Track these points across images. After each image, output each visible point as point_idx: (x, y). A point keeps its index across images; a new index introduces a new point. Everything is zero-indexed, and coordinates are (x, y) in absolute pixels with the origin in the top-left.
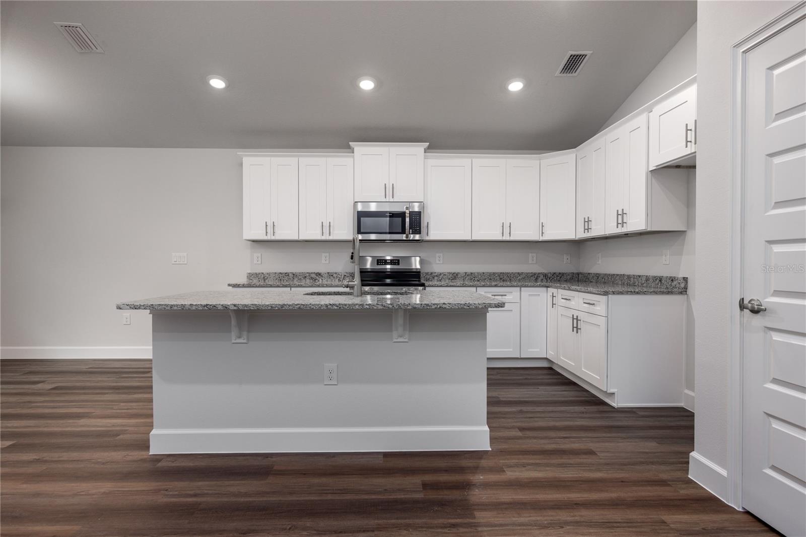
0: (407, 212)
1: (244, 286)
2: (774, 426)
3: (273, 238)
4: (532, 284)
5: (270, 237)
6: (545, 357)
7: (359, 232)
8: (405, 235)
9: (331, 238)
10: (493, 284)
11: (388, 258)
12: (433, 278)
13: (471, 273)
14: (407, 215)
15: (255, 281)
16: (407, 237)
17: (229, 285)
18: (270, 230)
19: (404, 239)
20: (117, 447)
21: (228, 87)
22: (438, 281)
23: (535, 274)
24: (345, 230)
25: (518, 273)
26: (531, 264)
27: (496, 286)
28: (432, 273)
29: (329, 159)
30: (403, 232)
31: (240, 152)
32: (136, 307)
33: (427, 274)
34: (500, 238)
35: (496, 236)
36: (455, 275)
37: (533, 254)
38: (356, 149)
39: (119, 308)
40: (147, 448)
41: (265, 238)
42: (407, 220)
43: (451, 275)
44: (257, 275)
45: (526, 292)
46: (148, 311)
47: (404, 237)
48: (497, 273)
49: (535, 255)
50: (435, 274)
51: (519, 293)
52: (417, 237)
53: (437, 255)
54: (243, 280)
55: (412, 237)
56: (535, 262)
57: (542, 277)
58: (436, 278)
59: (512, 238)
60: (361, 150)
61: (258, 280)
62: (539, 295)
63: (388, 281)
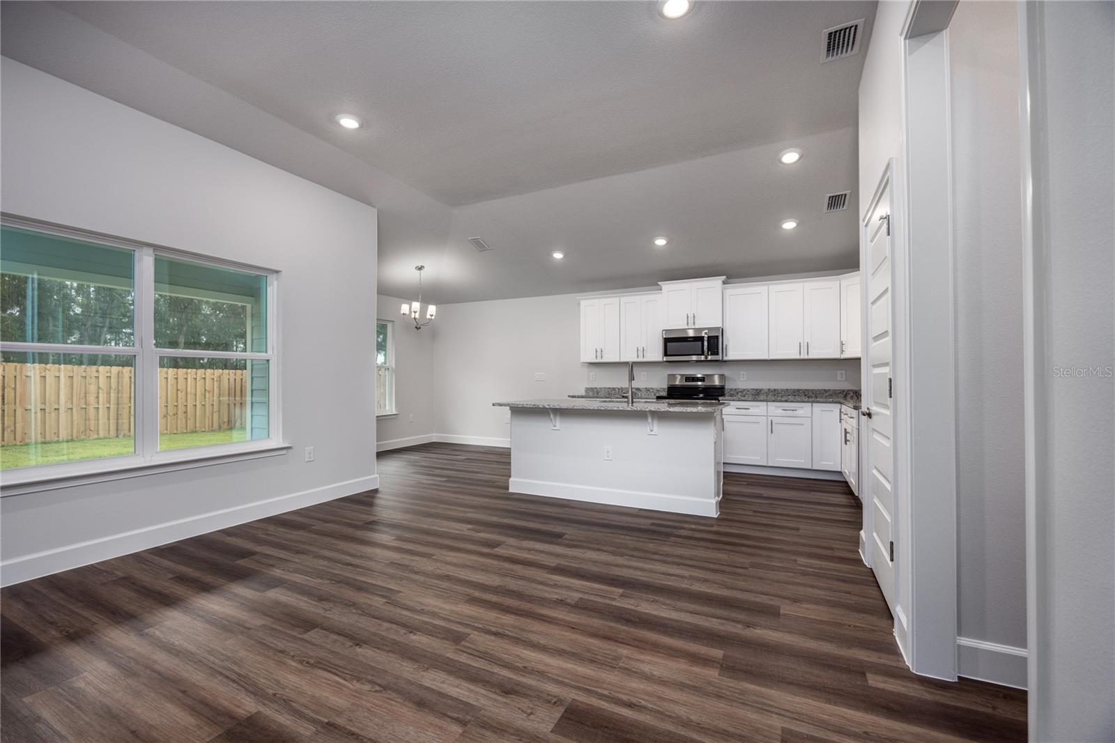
0: (706, 336)
1: (582, 397)
2: (875, 500)
3: (601, 361)
4: (824, 400)
5: (599, 360)
6: (840, 470)
7: (666, 354)
8: (703, 357)
9: (645, 360)
10: (783, 399)
11: (699, 376)
12: (738, 394)
13: (775, 390)
14: (706, 339)
15: (591, 394)
16: (706, 358)
17: (569, 396)
18: (599, 354)
19: (703, 359)
20: (494, 487)
21: (565, 256)
22: (741, 396)
23: (843, 391)
24: (656, 354)
25: (825, 390)
26: (840, 381)
27: (786, 401)
28: (736, 390)
29: (644, 297)
30: (703, 354)
31: (577, 296)
32: (500, 405)
33: (731, 390)
34: (797, 357)
35: (793, 354)
36: (759, 391)
37: (841, 372)
38: (664, 287)
39: (493, 405)
40: (508, 489)
41: (596, 361)
42: (706, 343)
43: (754, 391)
44: (592, 389)
45: (818, 408)
46: (509, 408)
47: (703, 358)
48: (801, 390)
49: (844, 372)
50: (739, 390)
51: (810, 409)
52: (715, 358)
53: (741, 373)
54: (583, 393)
55: (709, 358)
56: (843, 379)
57: (852, 394)
58: (740, 394)
59: (810, 357)
60: (667, 286)
61: (593, 393)
62: (832, 411)
63: (701, 395)
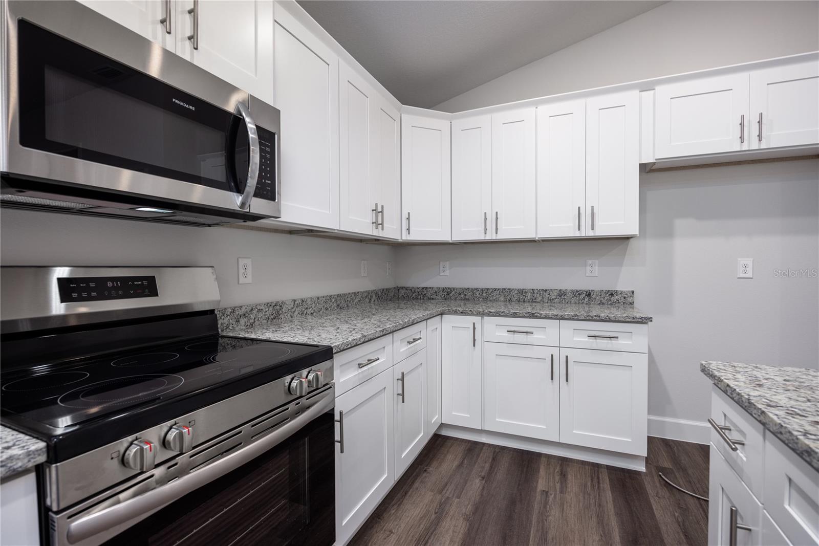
26: (364, 277)
36: (278, 307)
43: (271, 308)
50: (241, 312)
51: (425, 331)
